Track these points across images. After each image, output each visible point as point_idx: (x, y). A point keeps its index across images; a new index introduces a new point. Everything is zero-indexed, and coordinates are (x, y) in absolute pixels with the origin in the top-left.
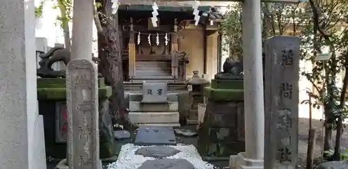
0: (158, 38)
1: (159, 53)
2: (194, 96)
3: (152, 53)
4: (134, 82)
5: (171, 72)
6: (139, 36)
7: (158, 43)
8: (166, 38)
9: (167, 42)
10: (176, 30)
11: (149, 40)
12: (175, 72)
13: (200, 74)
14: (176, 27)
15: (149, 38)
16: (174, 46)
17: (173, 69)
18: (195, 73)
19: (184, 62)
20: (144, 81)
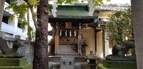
0: (70, 33)
1: (72, 40)
2: (90, 66)
3: (68, 40)
4: (58, 56)
5: (77, 51)
6: (61, 32)
7: (71, 35)
8: (75, 33)
9: (75, 35)
10: (80, 29)
11: (66, 34)
12: (80, 51)
13: (94, 53)
14: (80, 27)
15: (66, 33)
16: (79, 37)
17: (78, 49)
18: (91, 52)
19: (84, 45)
20: (62, 56)
